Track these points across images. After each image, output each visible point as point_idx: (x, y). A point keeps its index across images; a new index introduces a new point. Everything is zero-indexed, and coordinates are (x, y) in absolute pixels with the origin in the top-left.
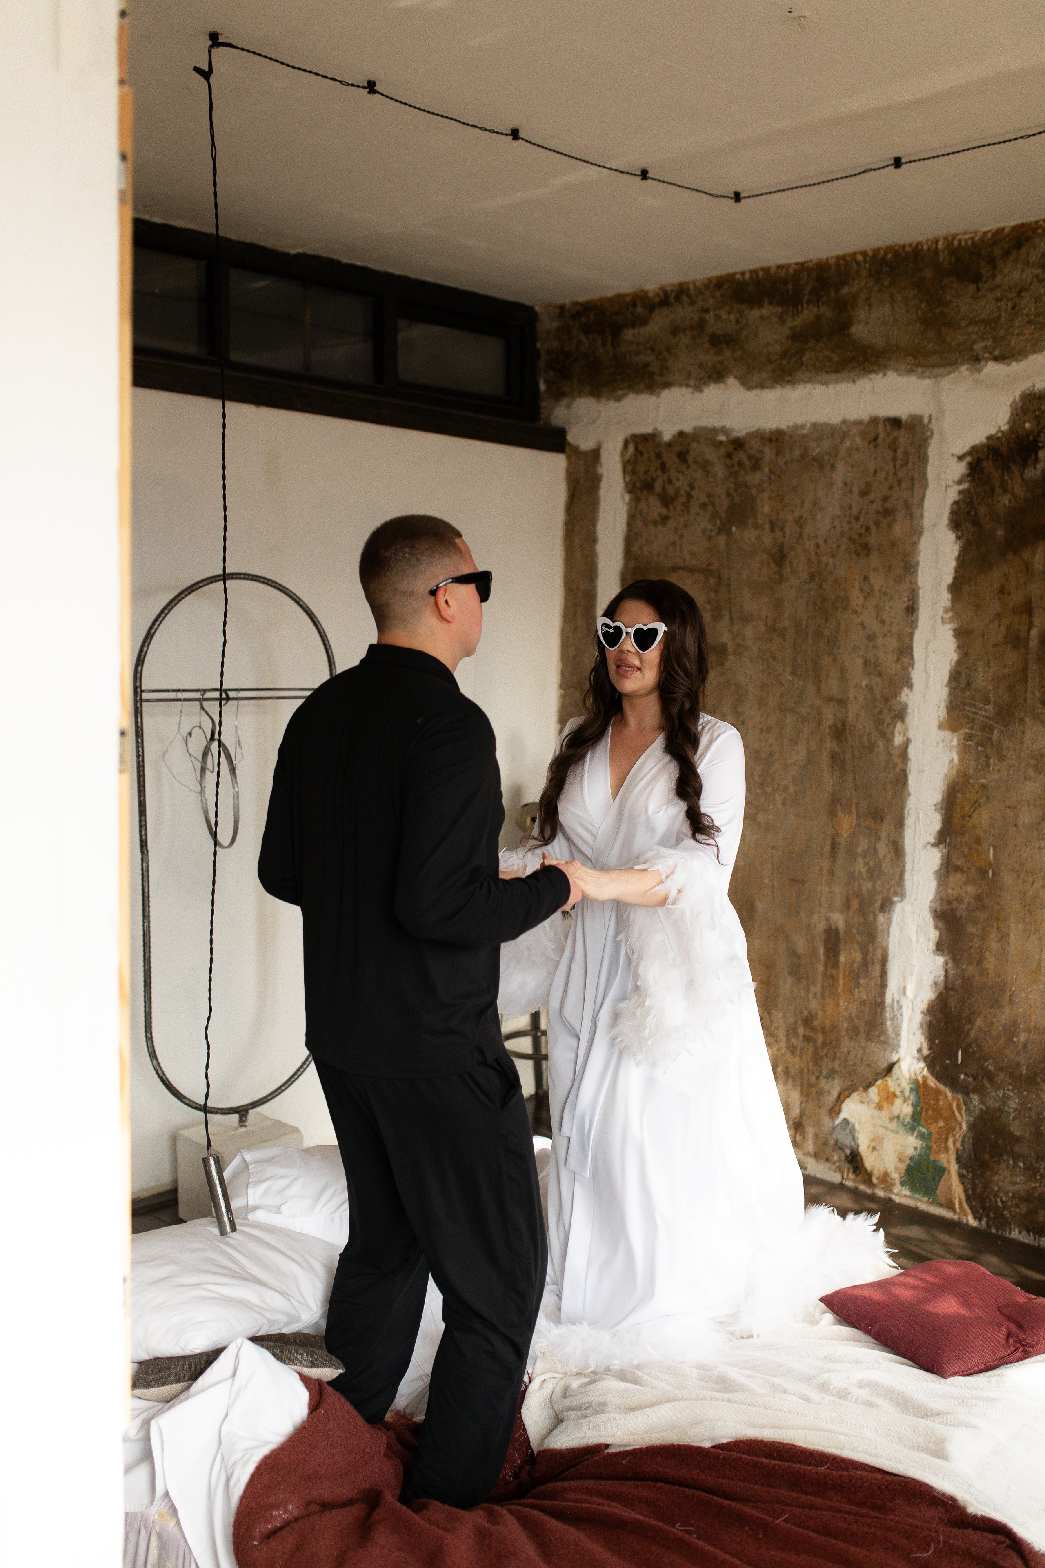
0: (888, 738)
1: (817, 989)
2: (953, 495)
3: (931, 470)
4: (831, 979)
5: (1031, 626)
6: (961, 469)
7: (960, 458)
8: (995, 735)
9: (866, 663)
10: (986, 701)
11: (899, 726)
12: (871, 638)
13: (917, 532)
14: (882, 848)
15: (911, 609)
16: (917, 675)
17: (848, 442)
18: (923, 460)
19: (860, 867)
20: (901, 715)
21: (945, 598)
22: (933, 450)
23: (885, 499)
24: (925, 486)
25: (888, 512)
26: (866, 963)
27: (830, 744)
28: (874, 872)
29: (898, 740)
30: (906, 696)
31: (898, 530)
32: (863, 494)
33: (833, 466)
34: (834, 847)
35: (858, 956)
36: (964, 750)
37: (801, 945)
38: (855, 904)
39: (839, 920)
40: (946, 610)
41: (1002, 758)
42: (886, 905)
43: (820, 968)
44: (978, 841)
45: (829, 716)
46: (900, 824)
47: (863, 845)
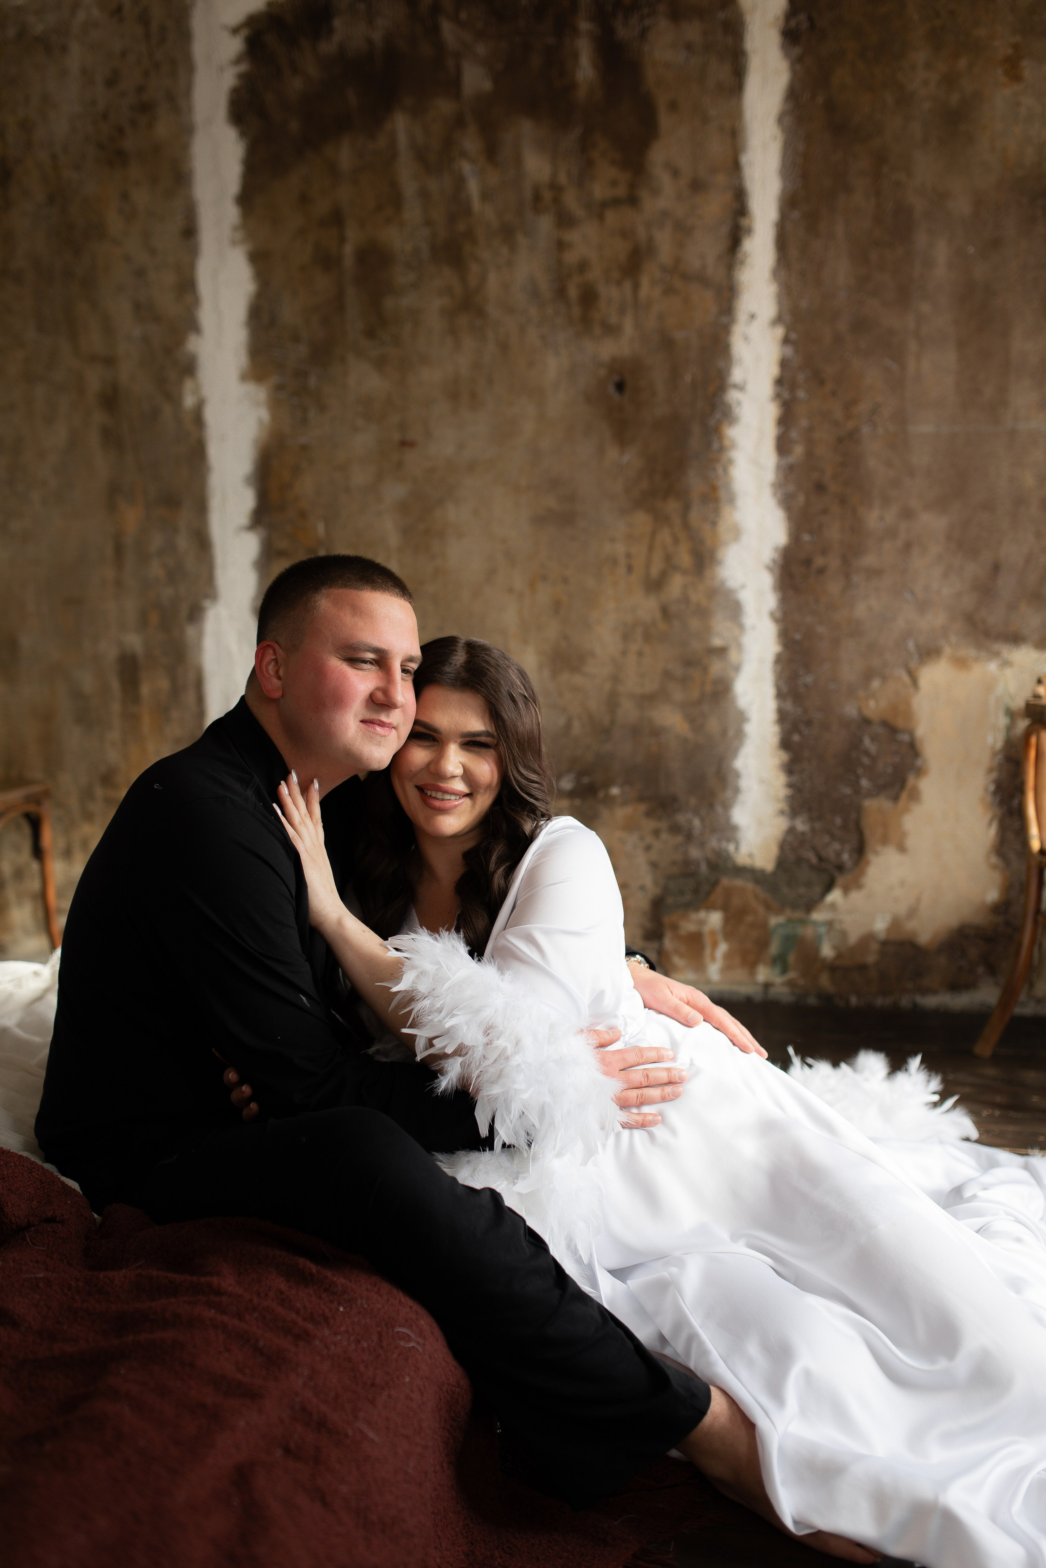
0: (175, 399)
1: (114, 735)
2: (229, 79)
3: (199, 48)
4: (131, 719)
5: (342, 240)
6: (235, 46)
7: (235, 31)
8: (312, 381)
9: (137, 307)
10: (296, 339)
11: (188, 385)
12: (140, 273)
13: (186, 130)
14: (183, 542)
15: (190, 232)
16: (206, 316)
17: (81, 16)
18: (185, 36)
19: (156, 570)
20: (189, 368)
21: (232, 213)
22: (198, 23)
23: (141, 89)
24: (190, 69)
25: (146, 108)
26: (176, 691)
27: (99, 417)
28: (175, 574)
29: (189, 401)
30: (193, 344)
31: (163, 129)
32: (111, 82)
33: (64, 49)
34: (119, 550)
35: (164, 684)
36: (275, 404)
37: (87, 682)
38: (154, 618)
39: (134, 641)
40: (235, 229)
41: (322, 408)
42: (196, 614)
43: (116, 707)
44: (303, 515)
45: (94, 379)
46: (201, 508)
47: (157, 541)
